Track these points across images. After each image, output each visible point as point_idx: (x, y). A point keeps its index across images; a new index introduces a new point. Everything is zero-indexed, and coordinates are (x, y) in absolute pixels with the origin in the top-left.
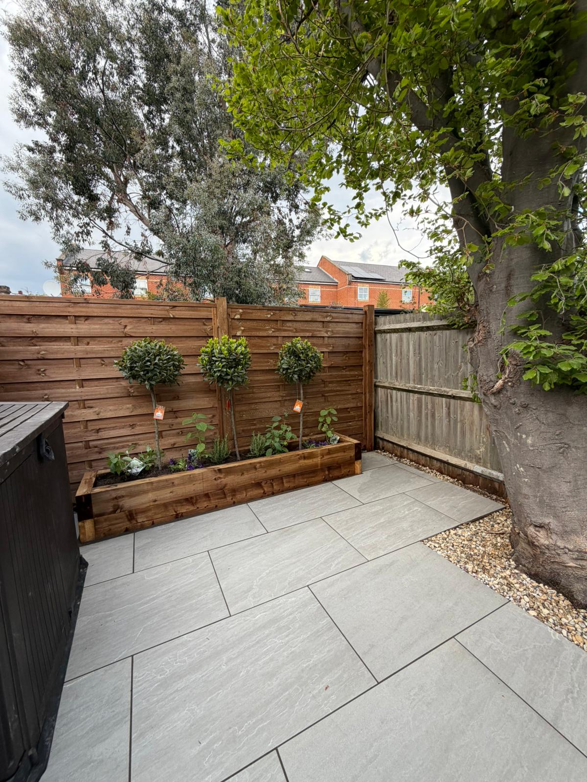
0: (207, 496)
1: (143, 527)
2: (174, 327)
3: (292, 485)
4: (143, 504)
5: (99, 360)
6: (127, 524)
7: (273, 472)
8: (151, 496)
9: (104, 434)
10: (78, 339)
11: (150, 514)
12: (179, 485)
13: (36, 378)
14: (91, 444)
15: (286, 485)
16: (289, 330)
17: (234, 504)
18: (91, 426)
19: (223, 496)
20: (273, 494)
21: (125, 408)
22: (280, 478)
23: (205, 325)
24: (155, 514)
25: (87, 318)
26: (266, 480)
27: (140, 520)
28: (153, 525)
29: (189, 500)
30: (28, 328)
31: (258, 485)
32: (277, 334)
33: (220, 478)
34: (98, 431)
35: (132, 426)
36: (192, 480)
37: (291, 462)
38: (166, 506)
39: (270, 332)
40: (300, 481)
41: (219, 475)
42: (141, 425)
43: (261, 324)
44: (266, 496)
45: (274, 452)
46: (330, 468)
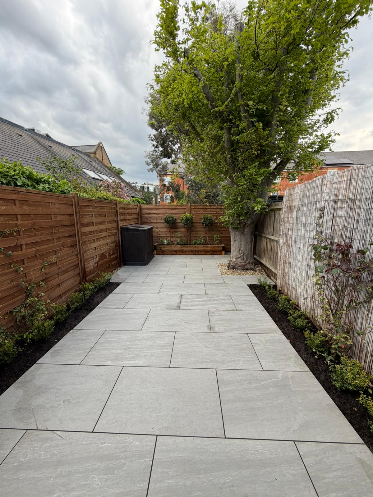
0: (179, 251)
1: (165, 255)
2: (177, 211)
3: (201, 253)
4: (166, 250)
5: (161, 218)
6: (162, 253)
7: (196, 249)
8: (167, 248)
9: (160, 235)
10: (157, 214)
11: (167, 252)
12: (173, 247)
13: (149, 222)
14: (158, 237)
15: (199, 253)
16: (208, 211)
17: (185, 255)
18: (158, 233)
19: (182, 252)
20: (196, 255)
22: (198, 251)
23: (184, 210)
25: (159, 209)
26: (194, 251)
27: (165, 253)
28: (167, 255)
29: (176, 251)
30: (149, 211)
31: (192, 251)
32: (204, 212)
33: (182, 248)
34: (159, 234)
35: (166, 234)
36: (176, 247)
37: (201, 248)
38: (170, 251)
40: (203, 253)
43: (199, 209)
44: (193, 254)
45: (198, 244)
46: (213, 251)
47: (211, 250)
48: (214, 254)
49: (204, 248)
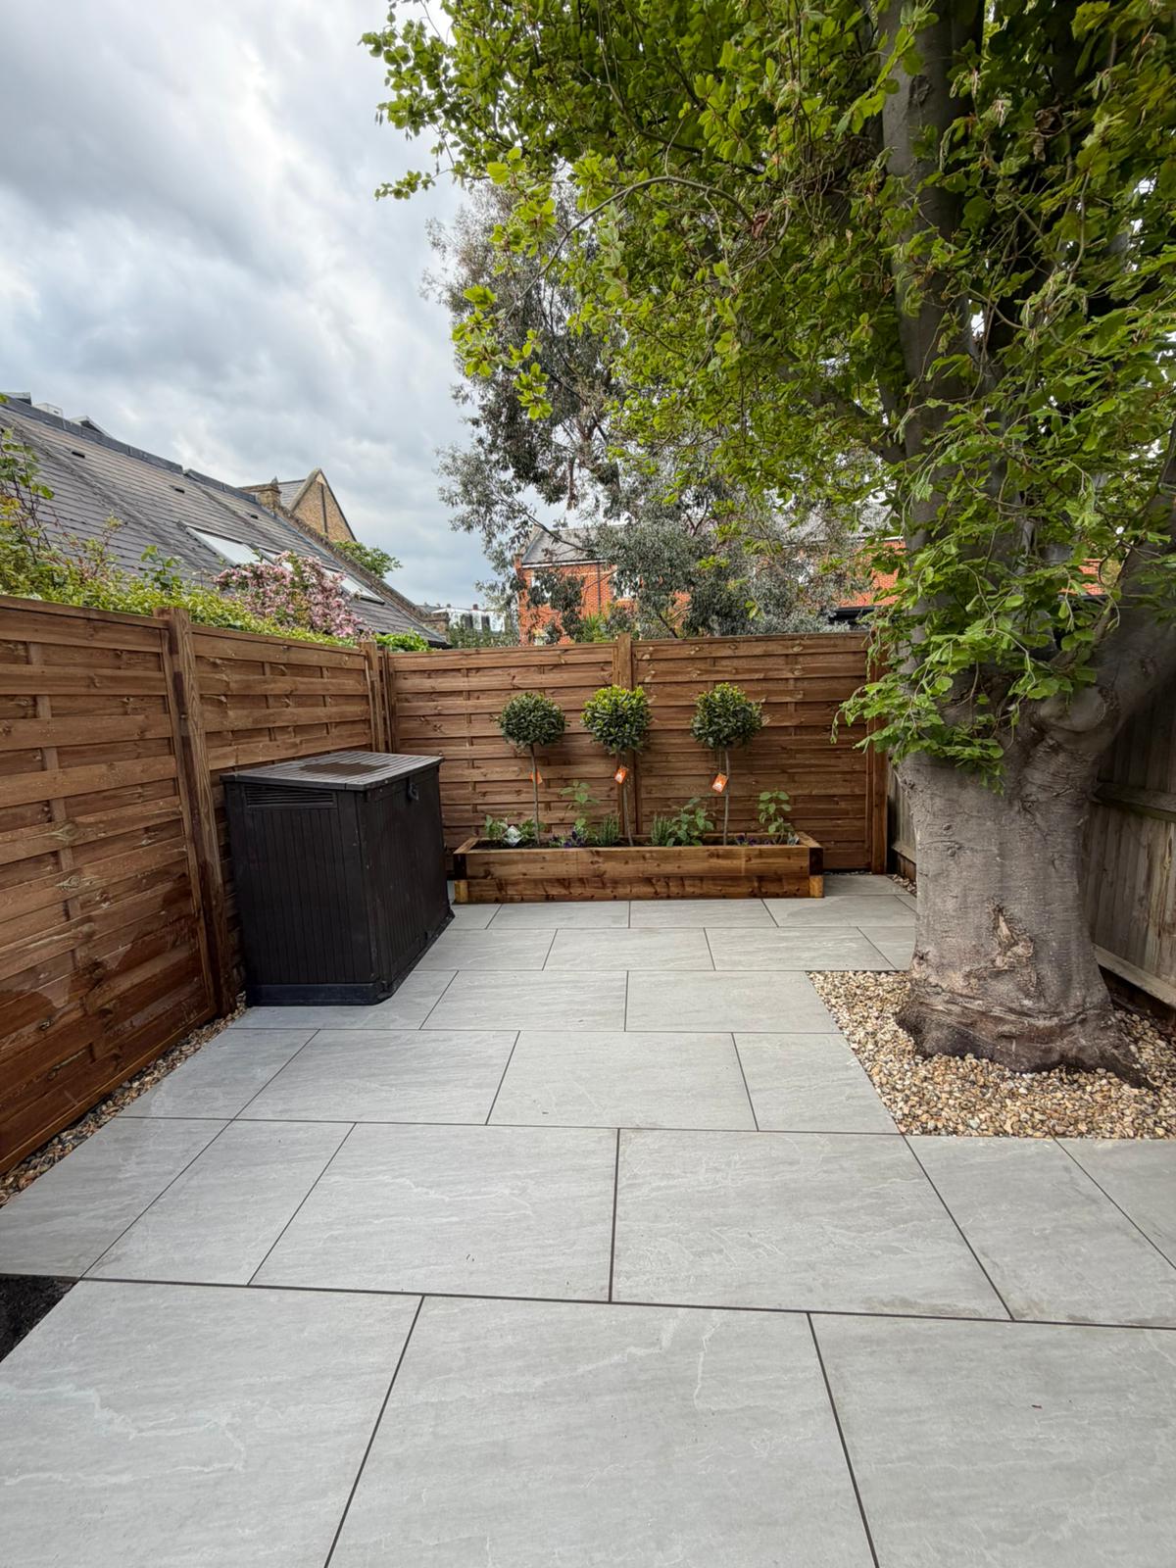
0: (582, 881)
1: (512, 901)
2: (565, 676)
3: (698, 891)
4: (514, 875)
5: (487, 716)
6: (496, 894)
7: (669, 868)
8: (521, 868)
9: (490, 799)
10: (469, 694)
11: (520, 887)
12: (550, 861)
13: (432, 734)
14: (479, 807)
15: (689, 890)
16: (725, 672)
17: (615, 898)
18: (480, 788)
19: (600, 885)
20: (669, 897)
21: (511, 771)
22: (682, 879)
23: (603, 670)
24: (525, 889)
25: (478, 669)
26: (659, 877)
27: (509, 892)
28: (522, 900)
29: (564, 882)
30: (428, 684)
31: (648, 880)
32: (704, 678)
33: (597, 862)
34: (484, 794)
35: (519, 792)
36: (564, 858)
37: (696, 859)
38: (537, 882)
39: (694, 676)
40: (708, 887)
41: (596, 859)
42: (527, 792)
43: (681, 664)
44: (656, 896)
45: (678, 842)
46: (761, 879)
47: (747, 870)
48: (763, 890)
49: (714, 861)
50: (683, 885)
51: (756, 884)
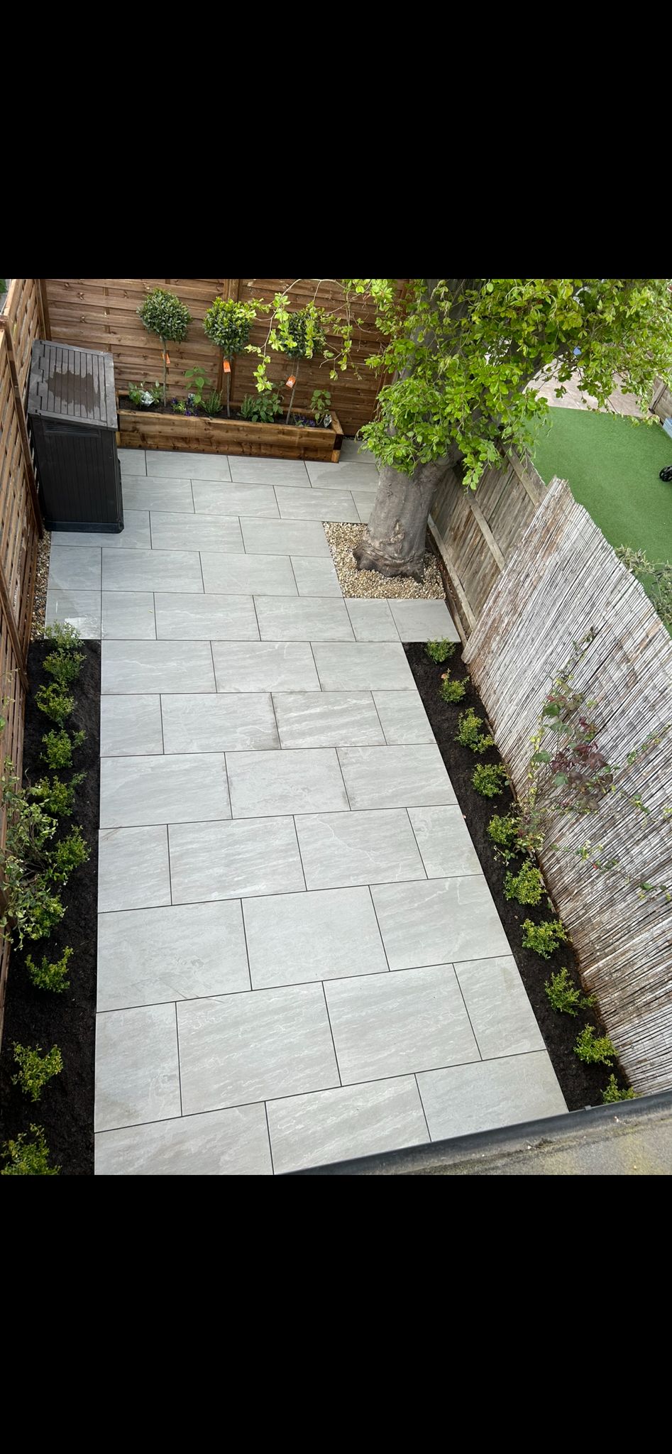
0: (197, 440)
1: (150, 448)
3: (268, 453)
4: (152, 432)
5: (122, 292)
6: (140, 443)
7: (253, 437)
8: (158, 428)
11: (156, 440)
12: (178, 426)
13: (76, 300)
15: (263, 451)
17: (218, 453)
19: (210, 444)
20: (250, 455)
21: (140, 341)
22: (259, 444)
23: (217, 289)
24: (159, 441)
26: (247, 442)
27: (149, 443)
28: (158, 449)
29: (185, 439)
31: (239, 444)
33: (209, 429)
35: (145, 357)
36: (188, 423)
37: (270, 432)
38: (167, 438)
40: (275, 451)
41: (208, 427)
42: (152, 358)
44: (243, 454)
45: (259, 420)
46: (306, 449)
47: (299, 443)
48: (306, 456)
49: (281, 436)
50: (260, 448)
51: (302, 452)
